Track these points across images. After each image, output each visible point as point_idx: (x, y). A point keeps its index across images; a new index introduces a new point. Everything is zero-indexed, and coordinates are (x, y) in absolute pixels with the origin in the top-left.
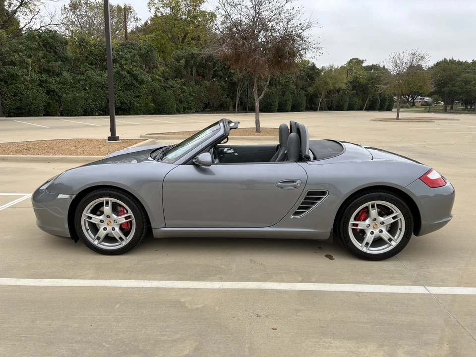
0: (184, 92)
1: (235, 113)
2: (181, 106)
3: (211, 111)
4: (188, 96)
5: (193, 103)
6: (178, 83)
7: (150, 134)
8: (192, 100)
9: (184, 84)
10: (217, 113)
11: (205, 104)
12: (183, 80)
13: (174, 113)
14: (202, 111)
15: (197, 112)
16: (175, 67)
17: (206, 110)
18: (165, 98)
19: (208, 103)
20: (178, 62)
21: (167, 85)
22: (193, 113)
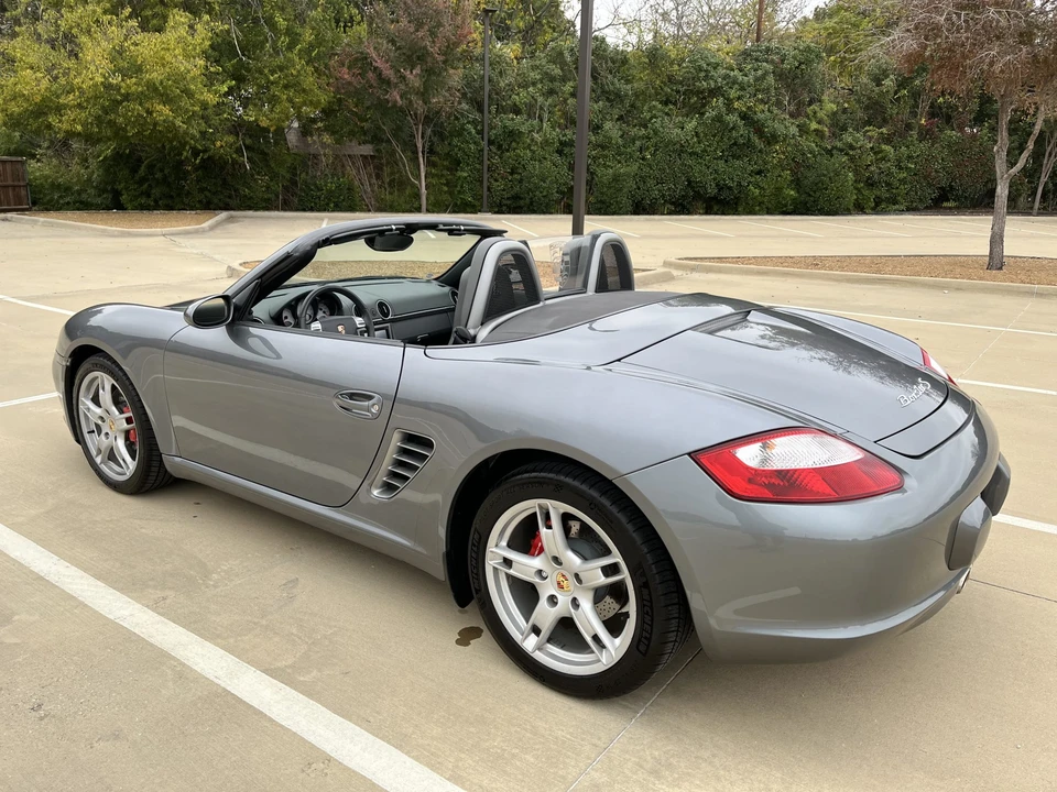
0: (883, 159)
1: (1030, 214)
2: (870, 195)
3: (957, 208)
4: (894, 169)
5: (904, 189)
6: (870, 138)
7: (691, 259)
8: (904, 181)
9: (888, 140)
10: (972, 214)
11: (942, 188)
12: (884, 130)
13: (847, 212)
14: (927, 208)
15: (911, 209)
16: (869, 98)
17: (945, 204)
18: (824, 175)
19: (951, 187)
20: (879, 84)
21: (839, 144)
22: (901, 212)
